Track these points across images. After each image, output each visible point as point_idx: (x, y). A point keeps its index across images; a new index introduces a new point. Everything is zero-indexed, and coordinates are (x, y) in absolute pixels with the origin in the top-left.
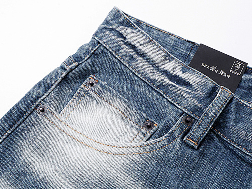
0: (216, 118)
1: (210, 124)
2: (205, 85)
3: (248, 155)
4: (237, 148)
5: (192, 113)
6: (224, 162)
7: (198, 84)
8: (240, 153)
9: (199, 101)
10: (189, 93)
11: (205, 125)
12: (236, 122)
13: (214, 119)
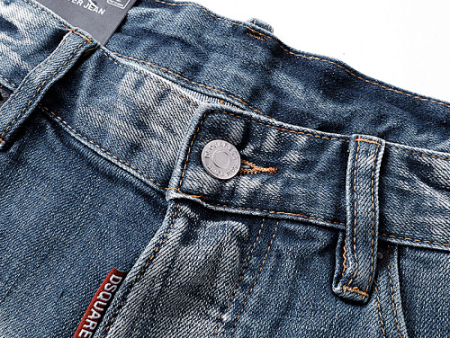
0: (46, 87)
1: (34, 99)
2: (42, 27)
3: (102, 157)
4: (85, 146)
5: (10, 83)
6: (56, 174)
7: (28, 24)
8: (90, 155)
9: (26, 58)
10: (9, 44)
11: (23, 100)
12: (90, 95)
13: (42, 89)
